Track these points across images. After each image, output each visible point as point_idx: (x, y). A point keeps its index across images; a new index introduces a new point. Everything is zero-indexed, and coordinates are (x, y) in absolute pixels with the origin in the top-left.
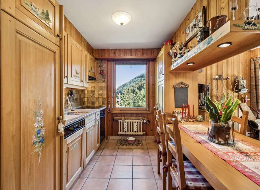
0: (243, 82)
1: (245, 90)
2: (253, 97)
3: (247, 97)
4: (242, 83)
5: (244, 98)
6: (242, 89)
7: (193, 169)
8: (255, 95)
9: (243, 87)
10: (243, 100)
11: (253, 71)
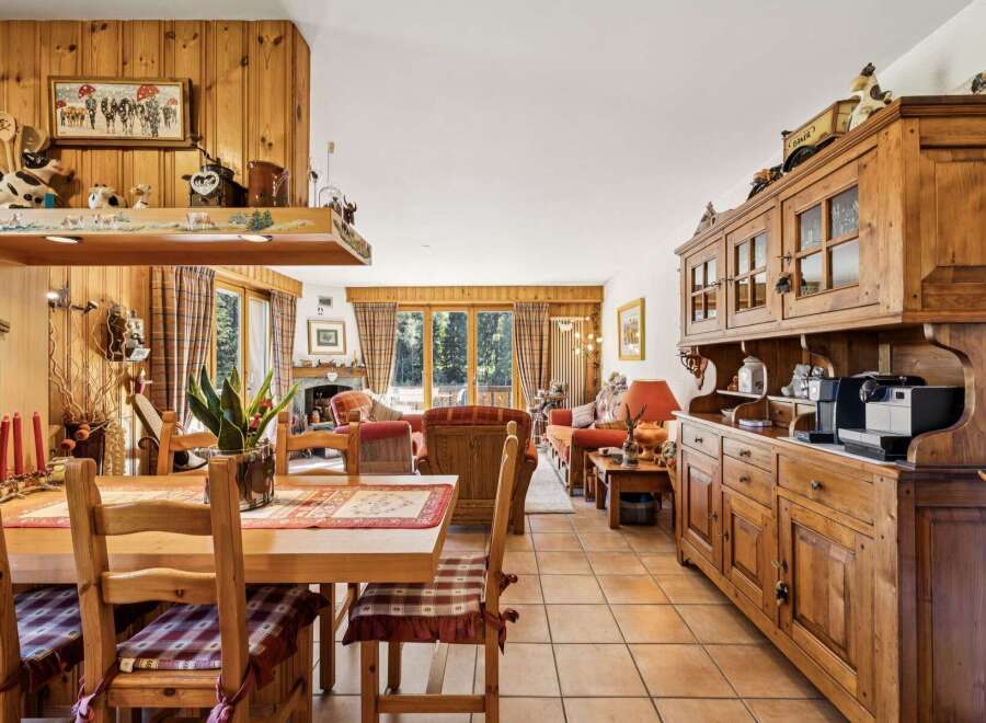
0: (138, 327)
1: (142, 353)
2: (158, 374)
3: (143, 373)
4: (134, 326)
5: (137, 380)
6: (136, 350)
7: (202, 622)
8: (163, 369)
9: (137, 341)
10: (132, 384)
11: (158, 293)
